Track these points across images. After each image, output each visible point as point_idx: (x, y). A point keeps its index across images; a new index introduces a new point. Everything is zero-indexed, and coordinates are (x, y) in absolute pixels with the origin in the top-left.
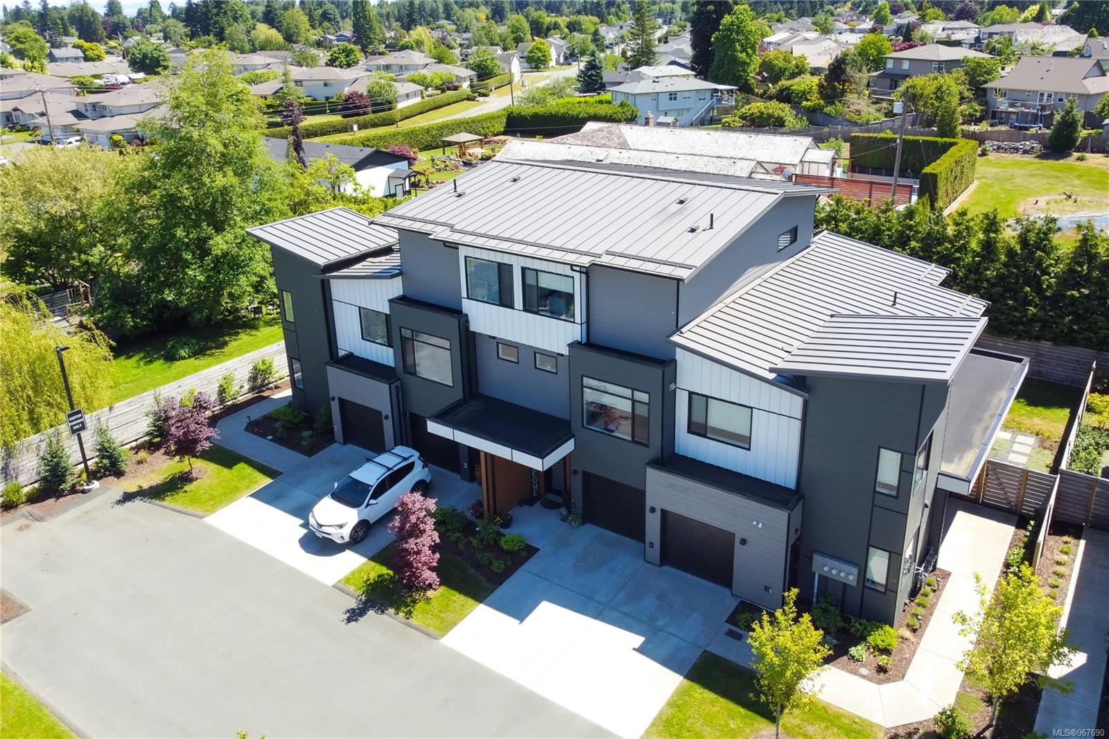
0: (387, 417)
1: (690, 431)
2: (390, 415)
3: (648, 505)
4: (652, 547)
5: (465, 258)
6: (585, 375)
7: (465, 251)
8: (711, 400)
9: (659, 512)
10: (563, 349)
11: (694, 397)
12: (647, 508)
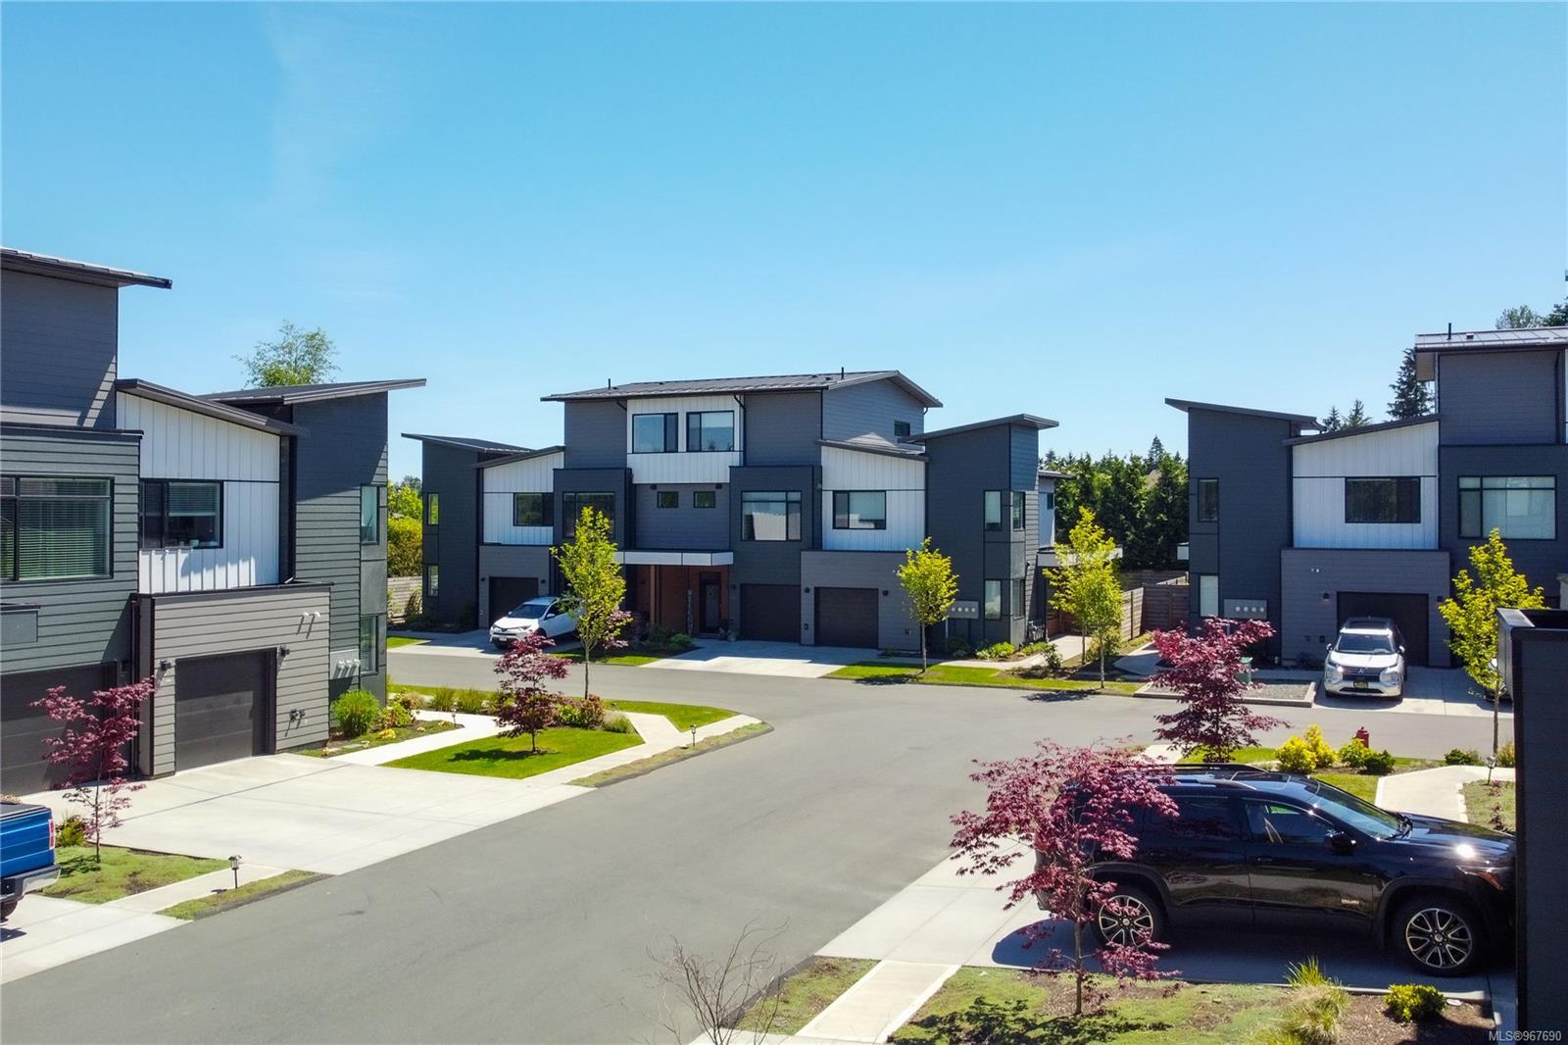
0: (543, 582)
1: (834, 527)
2: (547, 579)
3: (803, 588)
4: (807, 629)
5: (634, 415)
6: (745, 491)
7: (633, 407)
8: (852, 495)
9: (812, 591)
10: (724, 477)
11: (838, 495)
12: (802, 592)
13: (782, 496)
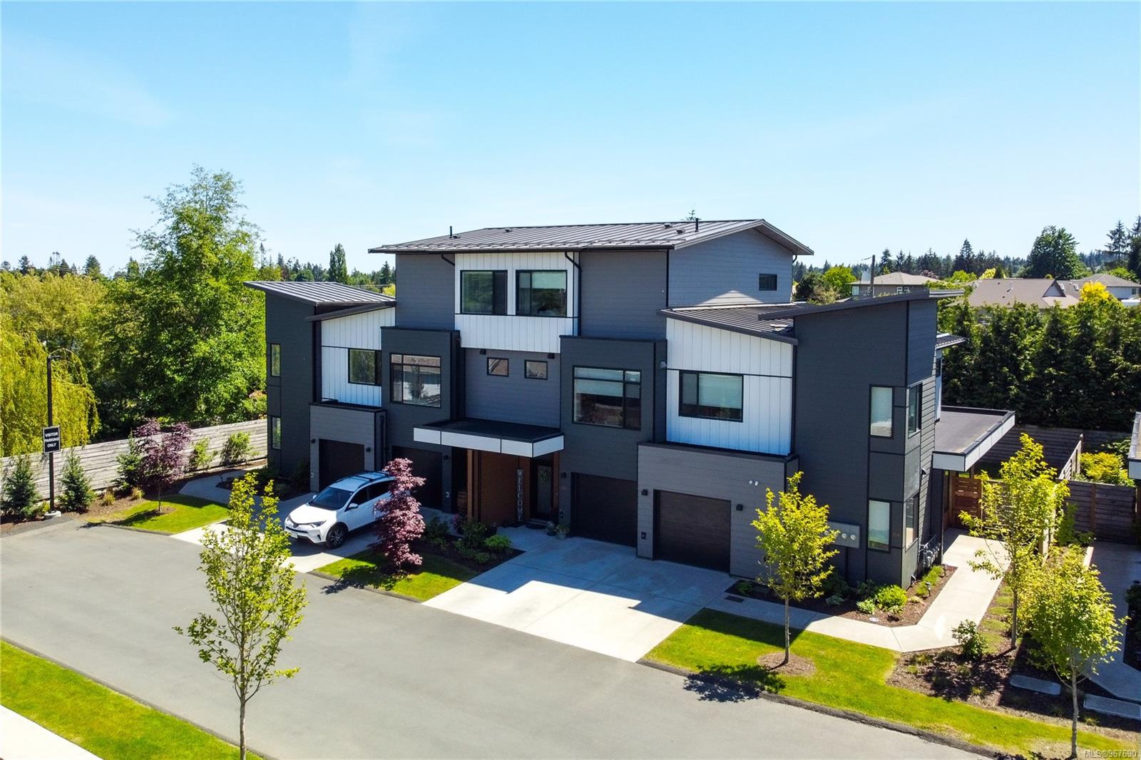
0: (369, 450)
1: (681, 413)
2: (372, 447)
3: (640, 489)
4: (644, 538)
5: (461, 271)
6: (577, 366)
7: (462, 263)
8: (702, 376)
9: (651, 495)
10: (555, 348)
11: (685, 376)
12: (640, 493)
13: (618, 374)
